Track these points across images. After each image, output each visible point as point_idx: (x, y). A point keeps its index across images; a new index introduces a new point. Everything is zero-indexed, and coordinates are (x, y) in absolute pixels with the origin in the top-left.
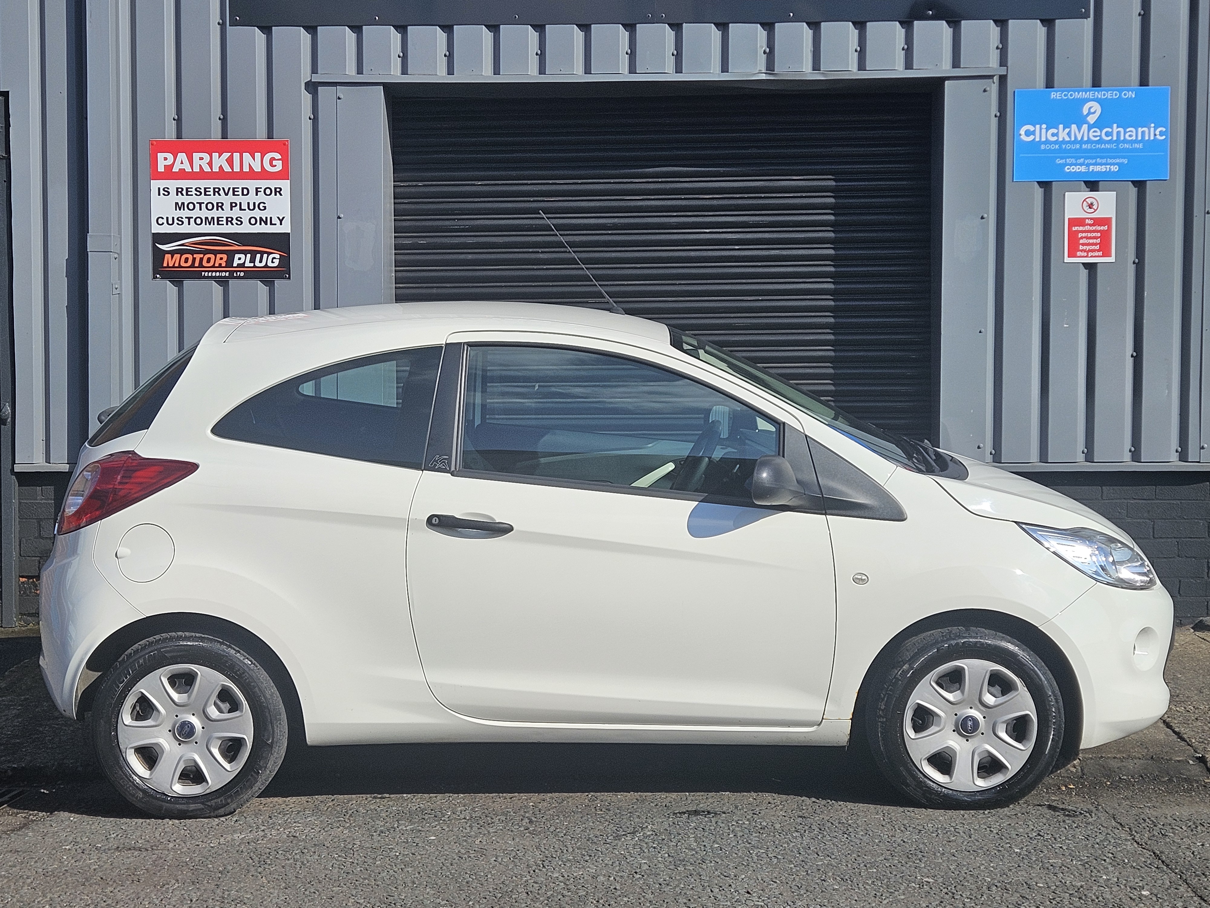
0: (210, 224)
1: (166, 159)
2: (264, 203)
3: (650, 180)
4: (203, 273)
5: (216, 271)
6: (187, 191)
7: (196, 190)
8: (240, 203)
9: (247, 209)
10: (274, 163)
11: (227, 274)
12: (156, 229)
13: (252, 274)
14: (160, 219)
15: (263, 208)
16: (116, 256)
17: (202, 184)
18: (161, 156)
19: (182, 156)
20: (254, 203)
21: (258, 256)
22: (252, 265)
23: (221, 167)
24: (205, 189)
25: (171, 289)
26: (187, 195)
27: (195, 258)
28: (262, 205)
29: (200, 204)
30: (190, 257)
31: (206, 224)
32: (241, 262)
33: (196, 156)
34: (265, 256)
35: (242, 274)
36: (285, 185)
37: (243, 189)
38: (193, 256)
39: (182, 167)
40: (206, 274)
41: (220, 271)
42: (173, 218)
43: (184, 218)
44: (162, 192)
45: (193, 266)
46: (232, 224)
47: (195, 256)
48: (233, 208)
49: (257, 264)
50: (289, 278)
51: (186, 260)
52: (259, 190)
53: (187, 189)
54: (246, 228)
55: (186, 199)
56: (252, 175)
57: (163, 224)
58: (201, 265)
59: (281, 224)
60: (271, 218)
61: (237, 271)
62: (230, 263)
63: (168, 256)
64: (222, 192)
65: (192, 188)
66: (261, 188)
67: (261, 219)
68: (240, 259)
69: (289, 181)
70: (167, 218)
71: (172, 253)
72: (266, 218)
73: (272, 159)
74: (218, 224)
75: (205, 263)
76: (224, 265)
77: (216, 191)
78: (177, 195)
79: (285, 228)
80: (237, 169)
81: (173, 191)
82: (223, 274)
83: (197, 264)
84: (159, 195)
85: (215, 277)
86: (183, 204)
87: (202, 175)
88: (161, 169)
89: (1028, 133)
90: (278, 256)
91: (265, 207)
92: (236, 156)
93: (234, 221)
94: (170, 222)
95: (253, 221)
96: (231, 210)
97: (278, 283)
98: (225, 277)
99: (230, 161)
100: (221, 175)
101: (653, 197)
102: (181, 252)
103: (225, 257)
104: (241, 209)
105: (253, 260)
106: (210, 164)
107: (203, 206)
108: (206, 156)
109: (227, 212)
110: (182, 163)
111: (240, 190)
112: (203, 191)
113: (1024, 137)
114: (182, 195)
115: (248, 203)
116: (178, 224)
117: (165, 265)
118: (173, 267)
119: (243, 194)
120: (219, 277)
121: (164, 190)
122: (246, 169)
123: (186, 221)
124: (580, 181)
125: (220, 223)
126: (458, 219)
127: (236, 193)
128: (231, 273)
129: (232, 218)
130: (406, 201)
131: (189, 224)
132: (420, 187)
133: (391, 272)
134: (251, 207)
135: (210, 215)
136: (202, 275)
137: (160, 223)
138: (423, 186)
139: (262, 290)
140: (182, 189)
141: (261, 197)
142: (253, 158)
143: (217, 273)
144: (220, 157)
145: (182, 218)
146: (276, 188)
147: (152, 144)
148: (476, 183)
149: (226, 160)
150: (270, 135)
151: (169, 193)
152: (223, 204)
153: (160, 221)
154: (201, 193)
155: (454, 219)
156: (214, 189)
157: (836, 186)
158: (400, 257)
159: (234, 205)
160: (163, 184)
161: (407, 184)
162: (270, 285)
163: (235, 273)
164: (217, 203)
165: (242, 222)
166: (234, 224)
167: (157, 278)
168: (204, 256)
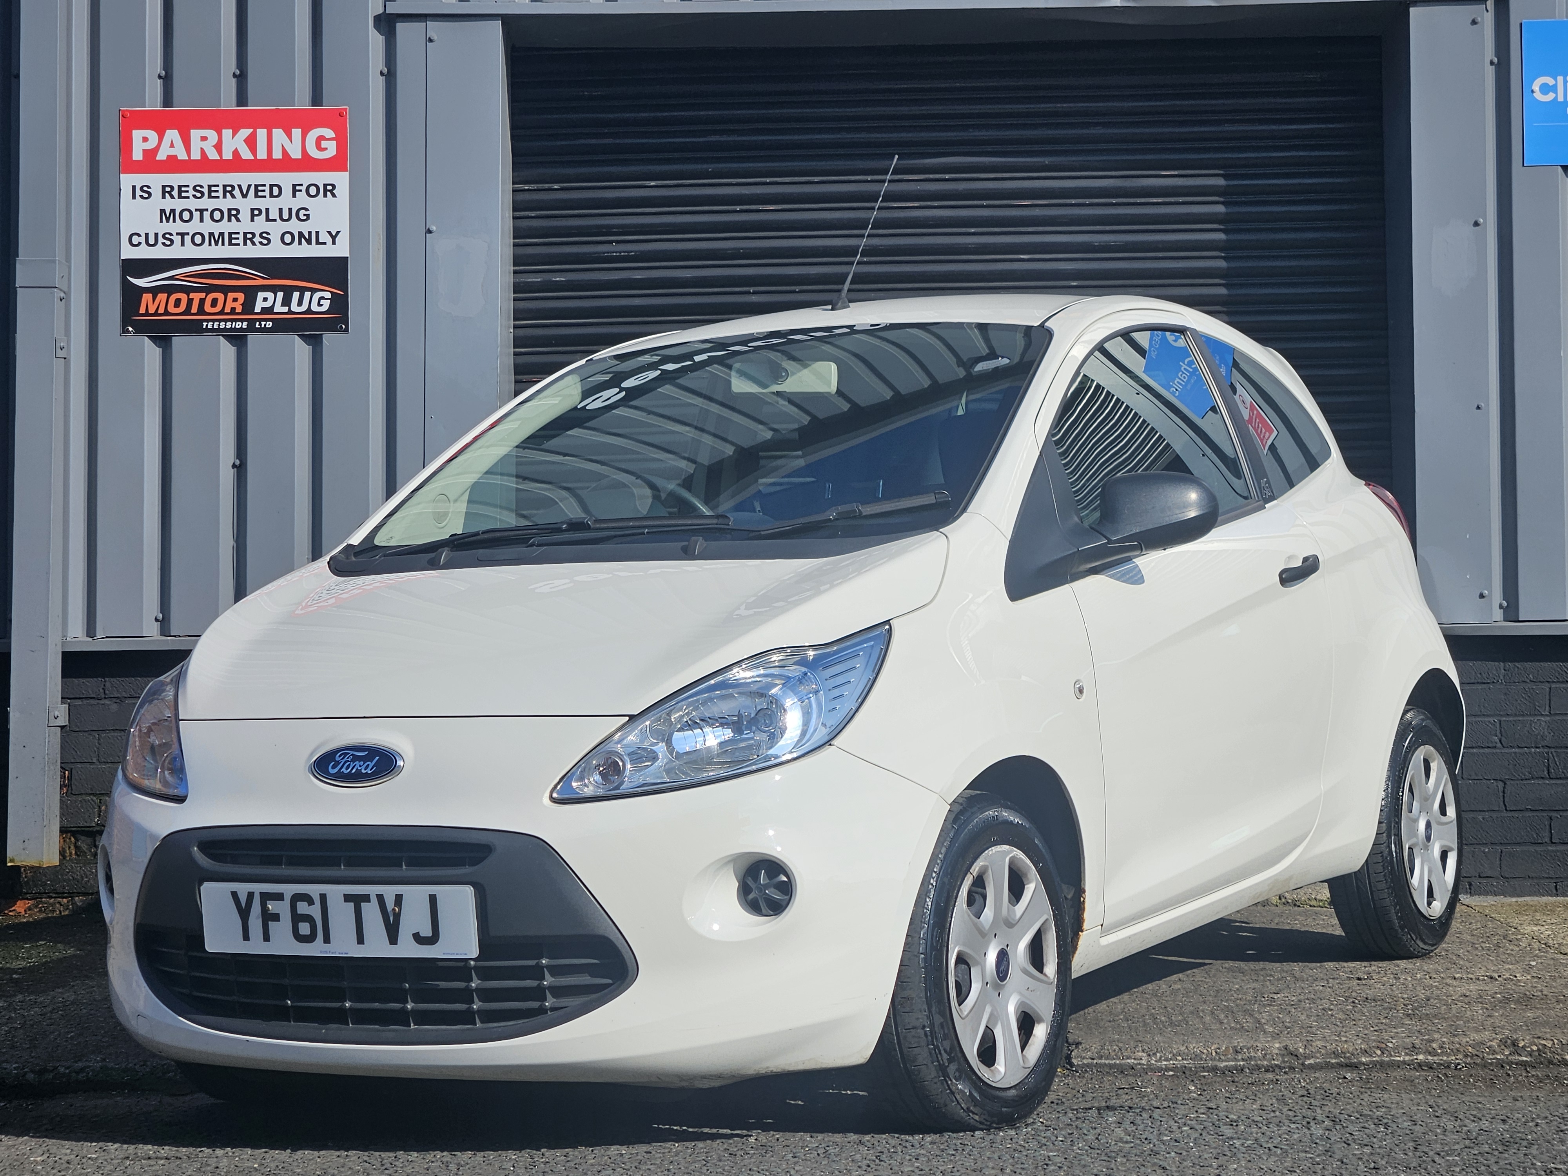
0: (216, 243)
1: (145, 139)
2: (306, 209)
3: (931, 176)
4: (205, 324)
5: (226, 321)
6: (180, 192)
7: (194, 188)
8: (267, 210)
9: (278, 219)
10: (324, 144)
11: (245, 325)
12: (128, 253)
13: (283, 325)
14: (135, 237)
15: (305, 217)
16: (62, 295)
17: (205, 179)
18: (137, 135)
19: (172, 135)
20: (290, 210)
21: (296, 295)
22: (286, 309)
23: (236, 153)
24: (210, 187)
25: (151, 351)
26: (180, 197)
27: (192, 299)
28: (302, 212)
29: (201, 211)
30: (183, 297)
31: (210, 244)
32: (268, 304)
33: (195, 134)
34: (307, 294)
35: (269, 325)
36: (341, 179)
37: (271, 186)
38: (188, 296)
39: (172, 152)
40: (210, 325)
41: (232, 320)
42: (156, 235)
43: (175, 234)
44: (138, 193)
45: (187, 311)
46: (254, 244)
47: (192, 295)
48: (255, 218)
49: (294, 308)
50: (346, 330)
51: (178, 303)
52: (298, 188)
53: (180, 187)
54: (276, 250)
55: (178, 205)
56: (287, 164)
57: (140, 243)
58: (201, 311)
59: (334, 243)
60: (317, 233)
61: (260, 320)
62: (248, 306)
63: (147, 297)
64: (237, 192)
65: (188, 186)
66: (301, 185)
67: (301, 235)
68: (265, 299)
69: (348, 173)
70: (147, 235)
71: (154, 291)
72: (310, 233)
73: (320, 139)
74: (230, 244)
75: (208, 308)
76: (239, 309)
77: (228, 190)
78: (164, 197)
79: (341, 249)
80: (262, 154)
81: (157, 192)
82: (238, 325)
83: (194, 310)
84: (134, 197)
85: (225, 330)
86: (173, 211)
87: (204, 165)
88: (137, 155)
89: (1545, 89)
90: (328, 295)
91: (308, 216)
92: (262, 134)
93: (257, 239)
94: (152, 241)
95: (288, 238)
96: (252, 220)
97: (328, 338)
98: (241, 329)
99: (251, 142)
100: (236, 164)
101: (936, 204)
102: (169, 290)
103: (241, 297)
104: (268, 219)
105: (286, 302)
106: (218, 147)
107: (206, 215)
108: (212, 135)
109: (244, 225)
110: (172, 146)
111: (267, 188)
112: (205, 190)
113: (1538, 96)
114: (172, 197)
115: (281, 210)
116: (164, 244)
117: (142, 311)
118: (156, 314)
119: (272, 196)
120: (231, 330)
121: (141, 189)
122: (277, 155)
123: (177, 239)
124: (816, 179)
125: (234, 241)
126: (618, 242)
127: (260, 194)
128: (251, 322)
129: (253, 234)
130: (533, 214)
131: (183, 244)
132: (557, 192)
133: (509, 328)
134: (285, 216)
135: (216, 228)
136: (204, 327)
137: (135, 243)
138: (562, 189)
139: (301, 350)
140: (172, 188)
141: (302, 199)
142: (289, 136)
143: (227, 324)
144: (234, 136)
145: (171, 234)
146: (325, 185)
147: (123, 116)
148: (647, 183)
149: (245, 141)
150: (317, 99)
151: (150, 194)
152: (238, 211)
153: (135, 239)
154: (203, 194)
155: (611, 242)
156: (225, 186)
157: (1227, 186)
158: (522, 305)
159: (256, 212)
160: (140, 179)
161: (535, 187)
162: (315, 342)
163: (258, 323)
164: (229, 210)
165: (269, 240)
166: (257, 243)
167: (128, 332)
168: (206, 296)
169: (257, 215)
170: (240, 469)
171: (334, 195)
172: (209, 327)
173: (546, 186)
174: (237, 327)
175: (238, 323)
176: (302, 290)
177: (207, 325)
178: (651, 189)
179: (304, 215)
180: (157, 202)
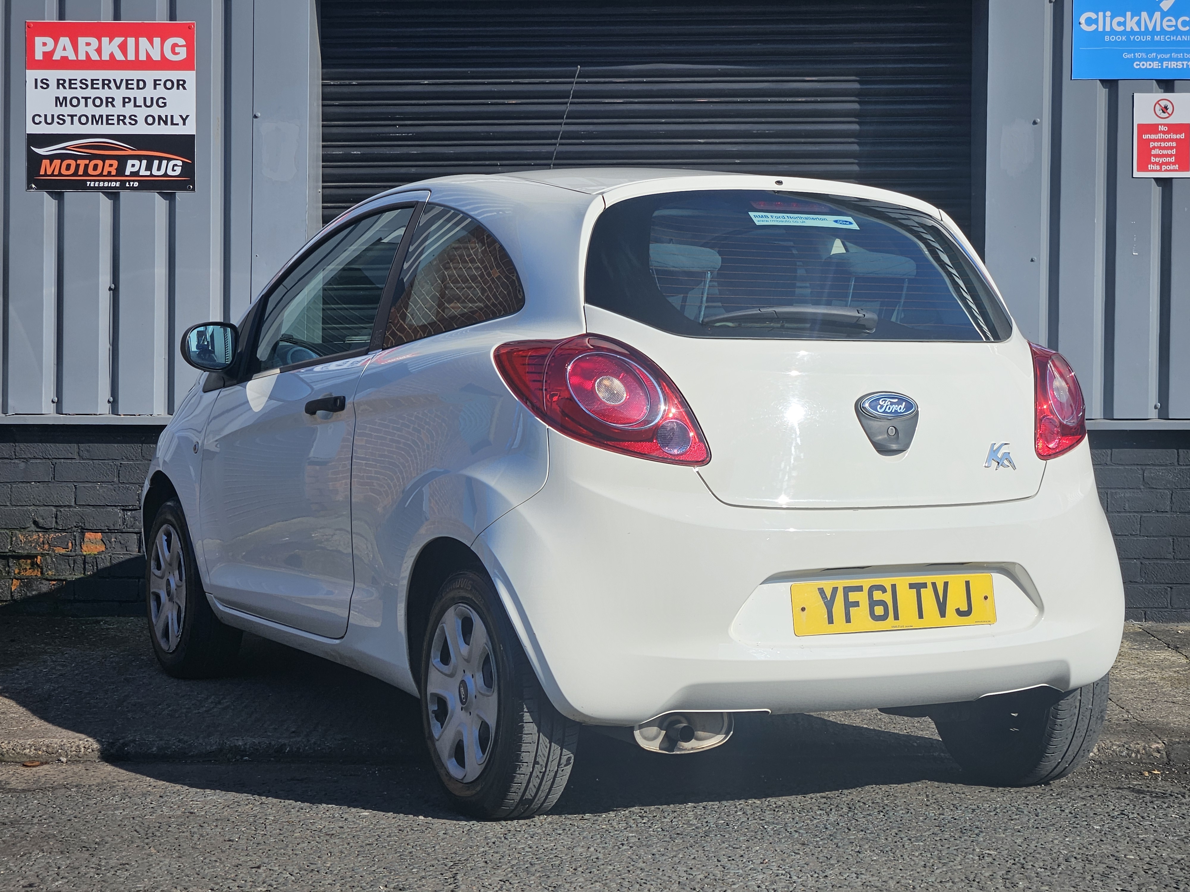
0: (97, 123)
1: (45, 44)
2: (164, 99)
3: (633, 80)
4: (88, 183)
5: (104, 181)
6: (70, 84)
7: (81, 82)
8: (135, 98)
9: (143, 106)
10: (177, 50)
11: (118, 184)
12: (32, 129)
13: (147, 185)
14: (37, 117)
15: (163, 105)
17: (89, 75)
18: (39, 41)
19: (65, 41)
20: (152, 99)
21: (156, 163)
22: (148, 173)
23: (112, 55)
24: (92, 80)
25: (49, 203)
26: (70, 88)
27: (79, 164)
28: (161, 101)
29: (86, 99)
30: (72, 162)
31: (92, 124)
32: (135, 169)
33: (82, 41)
34: (164, 162)
35: (136, 184)
36: (190, 76)
37: (138, 81)
38: (76, 162)
39: (64, 54)
40: (92, 185)
41: (108, 181)
42: (53, 116)
43: (66, 116)
44: (39, 84)
45: (75, 174)
46: (125, 124)
47: (79, 162)
48: (126, 104)
49: (155, 172)
50: (194, 189)
51: (68, 167)
52: (158, 82)
53: (70, 80)
54: (141, 129)
55: (69, 93)
56: (149, 64)
57: (40, 122)
58: (86, 173)
59: (184, 124)
60: (172, 116)
61: (129, 181)
62: (121, 170)
63: (46, 162)
64: (112, 85)
65: (76, 80)
66: (160, 80)
67: (160, 117)
68: (133, 166)
69: (195, 72)
70: (46, 116)
71: (51, 158)
72: (166, 116)
73: (175, 46)
74: (107, 123)
75: (90, 171)
76: (114, 173)
77: (106, 83)
78: (58, 88)
79: (190, 129)
80: (131, 57)
81: (53, 83)
82: (113, 184)
83: (81, 172)
84: (36, 87)
85: (104, 188)
86: (65, 98)
87: (88, 64)
88: (39, 56)
90: (180, 163)
91: (165, 104)
92: (131, 41)
93: (127, 120)
94: (49, 120)
95: (150, 120)
96: (124, 106)
97: (180, 195)
98: (115, 188)
99: (123, 47)
100: (112, 64)
101: (636, 100)
102: (62, 157)
103: (115, 163)
104: (135, 106)
105: (149, 167)
106: (99, 51)
107: (90, 101)
108: (94, 41)
109: (118, 110)
110: (64, 49)
111: (135, 82)
112: (89, 83)
114: (64, 88)
115: (145, 99)
116: (58, 123)
117: (42, 172)
118: (52, 175)
119: (138, 88)
120: (108, 188)
121: (42, 82)
122: (143, 57)
123: (68, 119)
124: (548, 81)
125: (110, 122)
126: (400, 125)
127: (130, 86)
128: (123, 182)
129: (125, 117)
130: (337, 103)
131: (72, 123)
132: (354, 86)
133: (317, 188)
134: (148, 103)
135: (97, 112)
136: (88, 185)
137: (37, 121)
138: (358, 85)
139: (160, 203)
140: (64, 81)
141: (161, 91)
142: (152, 43)
143: (105, 183)
144: (110, 42)
145: (63, 116)
146: (178, 81)
147: (28, 27)
148: (422, 81)
149: (118, 46)
150: (172, 16)
151: (48, 85)
152: (113, 99)
153: (37, 120)
154: (87, 85)
155: (395, 125)
156: (103, 80)
157: (861, 88)
158: (329, 171)
159: (127, 100)
160: (40, 74)
161: (338, 82)
162: (170, 198)
163: (127, 183)
164: (107, 98)
165: (136, 121)
166: (127, 123)
167: (32, 188)
168: (89, 162)
169: (127, 102)
170: (115, 291)
171: (184, 88)
172: (91, 185)
173: (347, 82)
174: (112, 186)
175: (113, 183)
176: (161, 159)
177: (90, 184)
178: (425, 86)
179: (163, 103)
180: (54, 91)
